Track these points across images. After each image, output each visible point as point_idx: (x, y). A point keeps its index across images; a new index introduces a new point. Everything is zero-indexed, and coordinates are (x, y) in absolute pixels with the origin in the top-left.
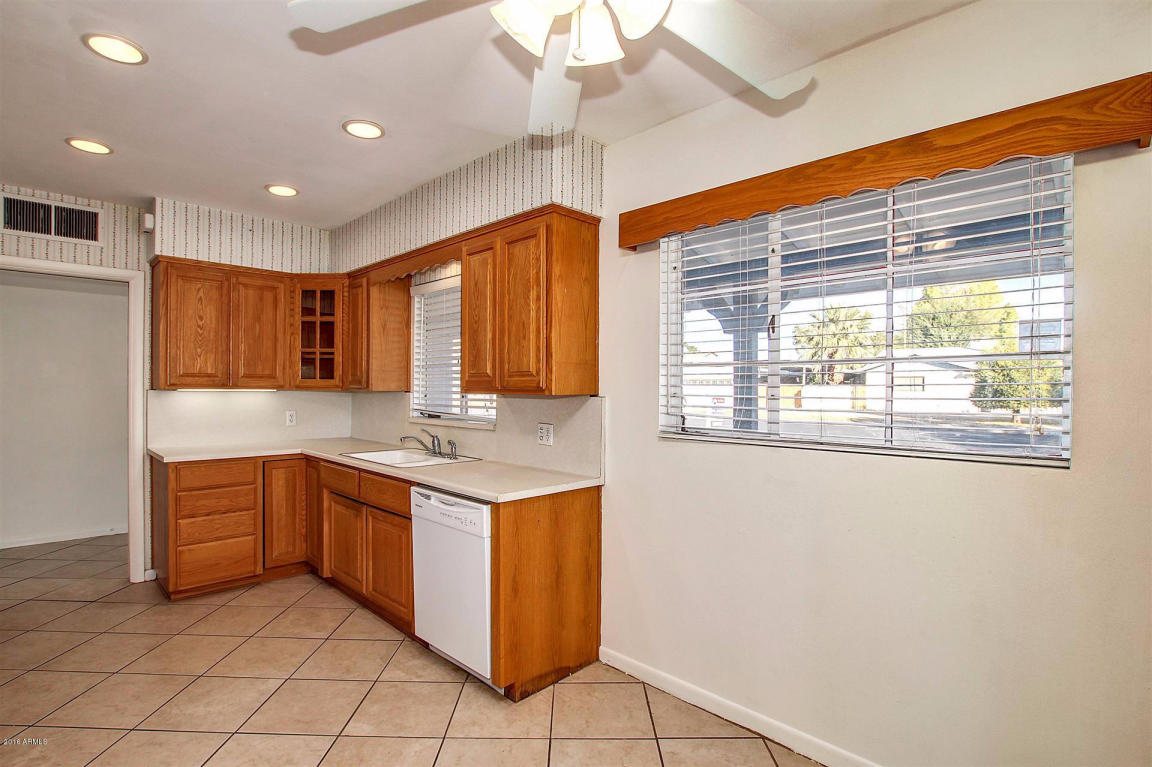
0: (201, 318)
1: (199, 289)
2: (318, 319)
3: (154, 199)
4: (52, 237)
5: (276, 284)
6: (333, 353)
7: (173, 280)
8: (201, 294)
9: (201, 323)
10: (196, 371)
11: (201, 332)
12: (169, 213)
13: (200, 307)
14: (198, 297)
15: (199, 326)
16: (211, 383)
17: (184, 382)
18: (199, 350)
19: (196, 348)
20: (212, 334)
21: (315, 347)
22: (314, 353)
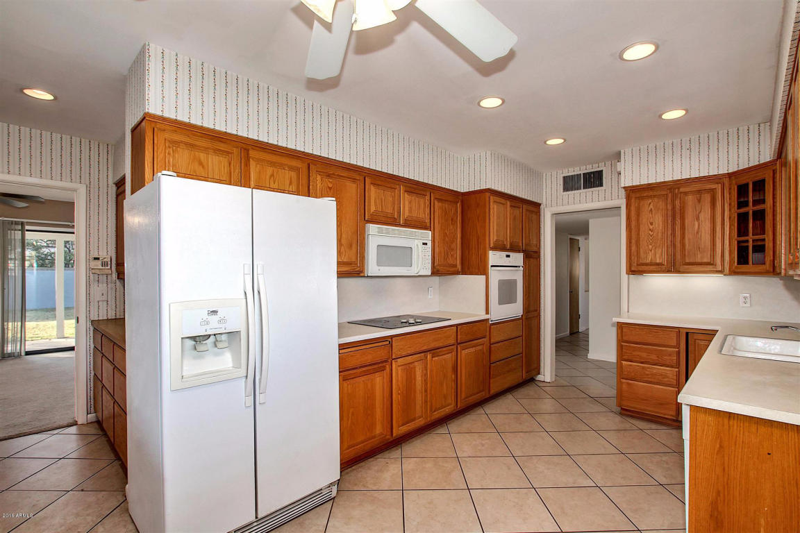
0: (652, 224)
1: (650, 203)
2: (750, 209)
3: (620, 152)
4: (582, 191)
5: (713, 186)
6: (764, 240)
7: (633, 200)
8: (651, 206)
9: (651, 227)
10: (648, 261)
11: (651, 233)
12: (628, 157)
13: (650, 215)
14: (650, 209)
15: (650, 230)
16: (660, 269)
17: (640, 269)
18: (650, 247)
19: (648, 246)
20: (660, 235)
21: (748, 235)
22: (747, 241)
